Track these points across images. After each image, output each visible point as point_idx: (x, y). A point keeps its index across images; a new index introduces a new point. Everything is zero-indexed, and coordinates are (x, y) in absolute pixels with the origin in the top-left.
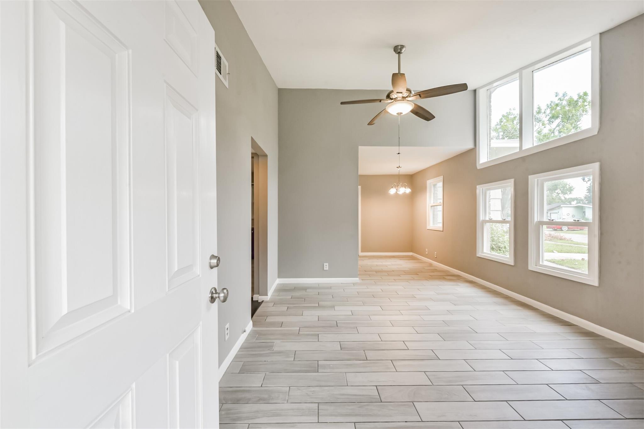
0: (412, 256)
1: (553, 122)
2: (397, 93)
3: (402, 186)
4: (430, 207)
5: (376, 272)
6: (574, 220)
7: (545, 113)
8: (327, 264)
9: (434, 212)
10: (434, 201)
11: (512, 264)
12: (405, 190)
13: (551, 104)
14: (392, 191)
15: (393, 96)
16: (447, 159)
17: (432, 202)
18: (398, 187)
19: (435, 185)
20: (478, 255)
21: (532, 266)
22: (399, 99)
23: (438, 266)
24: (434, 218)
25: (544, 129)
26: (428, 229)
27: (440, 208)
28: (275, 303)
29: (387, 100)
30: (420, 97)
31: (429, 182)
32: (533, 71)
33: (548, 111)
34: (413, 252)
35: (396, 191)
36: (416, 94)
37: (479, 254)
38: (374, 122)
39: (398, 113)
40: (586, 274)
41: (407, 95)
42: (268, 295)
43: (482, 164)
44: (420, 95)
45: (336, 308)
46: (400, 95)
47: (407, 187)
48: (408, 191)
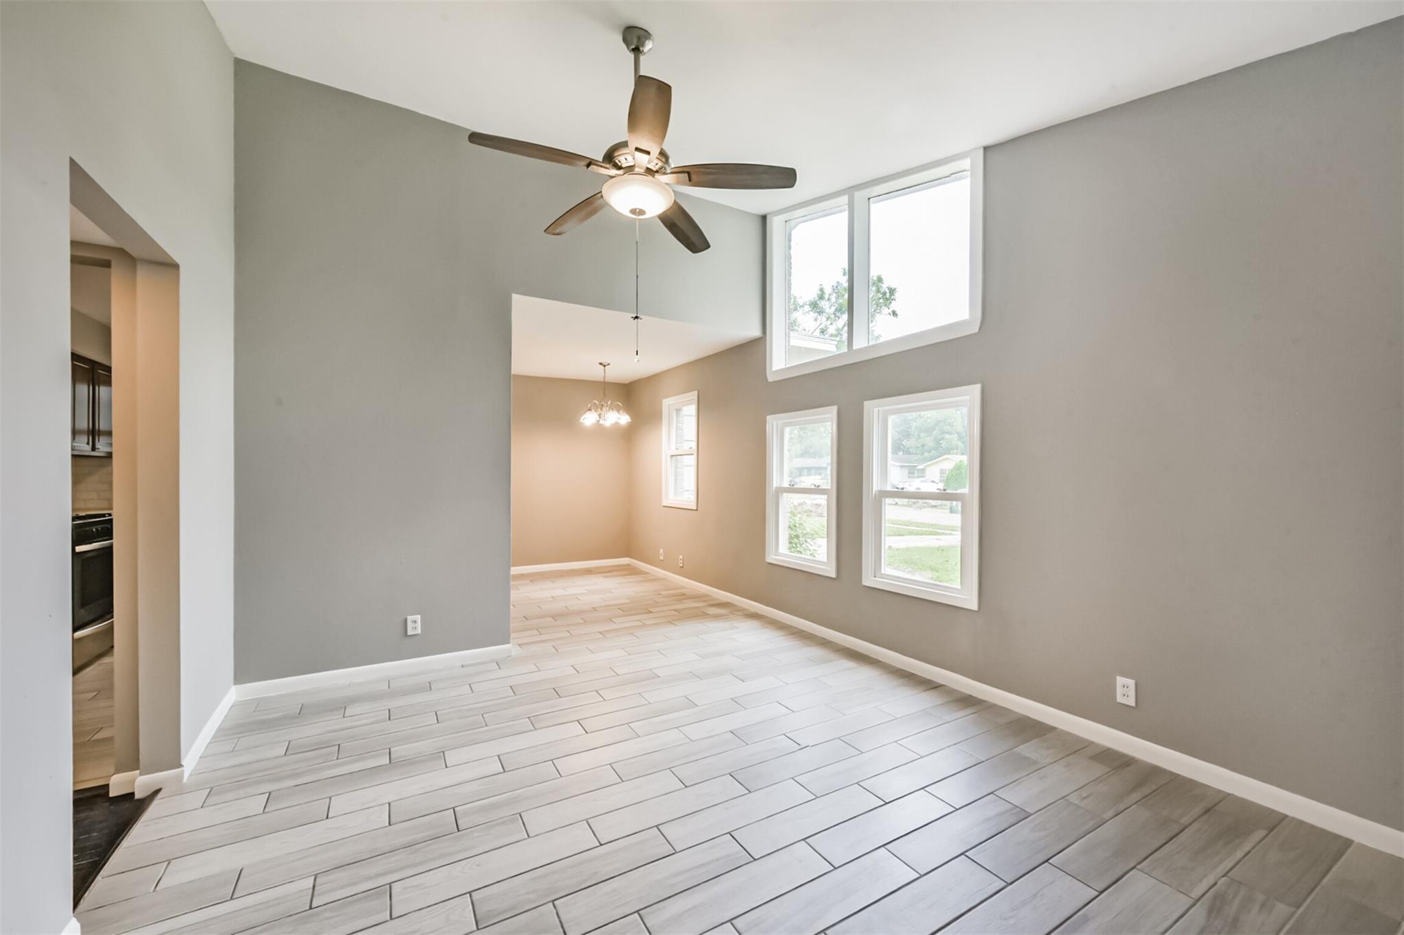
0: (628, 565)
1: (839, 318)
2: (637, 149)
3: (611, 408)
4: (669, 457)
5: (555, 616)
6: (938, 489)
7: (829, 299)
8: (418, 618)
9: (676, 467)
10: (676, 445)
11: (834, 576)
12: (617, 418)
13: (837, 287)
14: (589, 419)
15: (622, 159)
16: (706, 355)
17: (673, 447)
18: (601, 409)
19: (678, 411)
20: (768, 560)
21: (868, 580)
22: (637, 170)
23: (685, 586)
24: (676, 481)
25: (830, 326)
26: (664, 506)
27: (691, 460)
28: (215, 789)
29: (608, 166)
30: (690, 180)
31: (668, 403)
32: (869, 199)
33: (833, 299)
34: (630, 557)
35: (598, 419)
36: (681, 170)
37: (771, 558)
38: (565, 227)
39: (636, 209)
40: (956, 589)
41: (657, 167)
42: (183, 763)
43: (776, 371)
44: (689, 173)
45: (452, 757)
46: (642, 160)
47: (621, 412)
48: (624, 419)
